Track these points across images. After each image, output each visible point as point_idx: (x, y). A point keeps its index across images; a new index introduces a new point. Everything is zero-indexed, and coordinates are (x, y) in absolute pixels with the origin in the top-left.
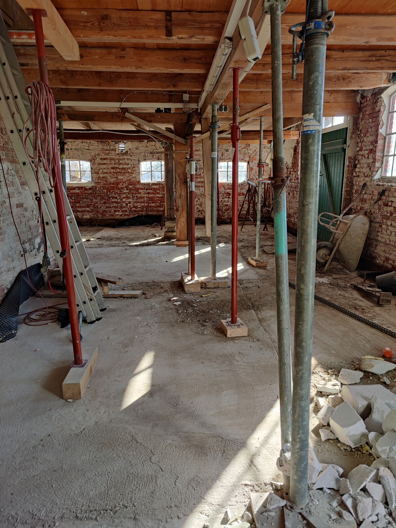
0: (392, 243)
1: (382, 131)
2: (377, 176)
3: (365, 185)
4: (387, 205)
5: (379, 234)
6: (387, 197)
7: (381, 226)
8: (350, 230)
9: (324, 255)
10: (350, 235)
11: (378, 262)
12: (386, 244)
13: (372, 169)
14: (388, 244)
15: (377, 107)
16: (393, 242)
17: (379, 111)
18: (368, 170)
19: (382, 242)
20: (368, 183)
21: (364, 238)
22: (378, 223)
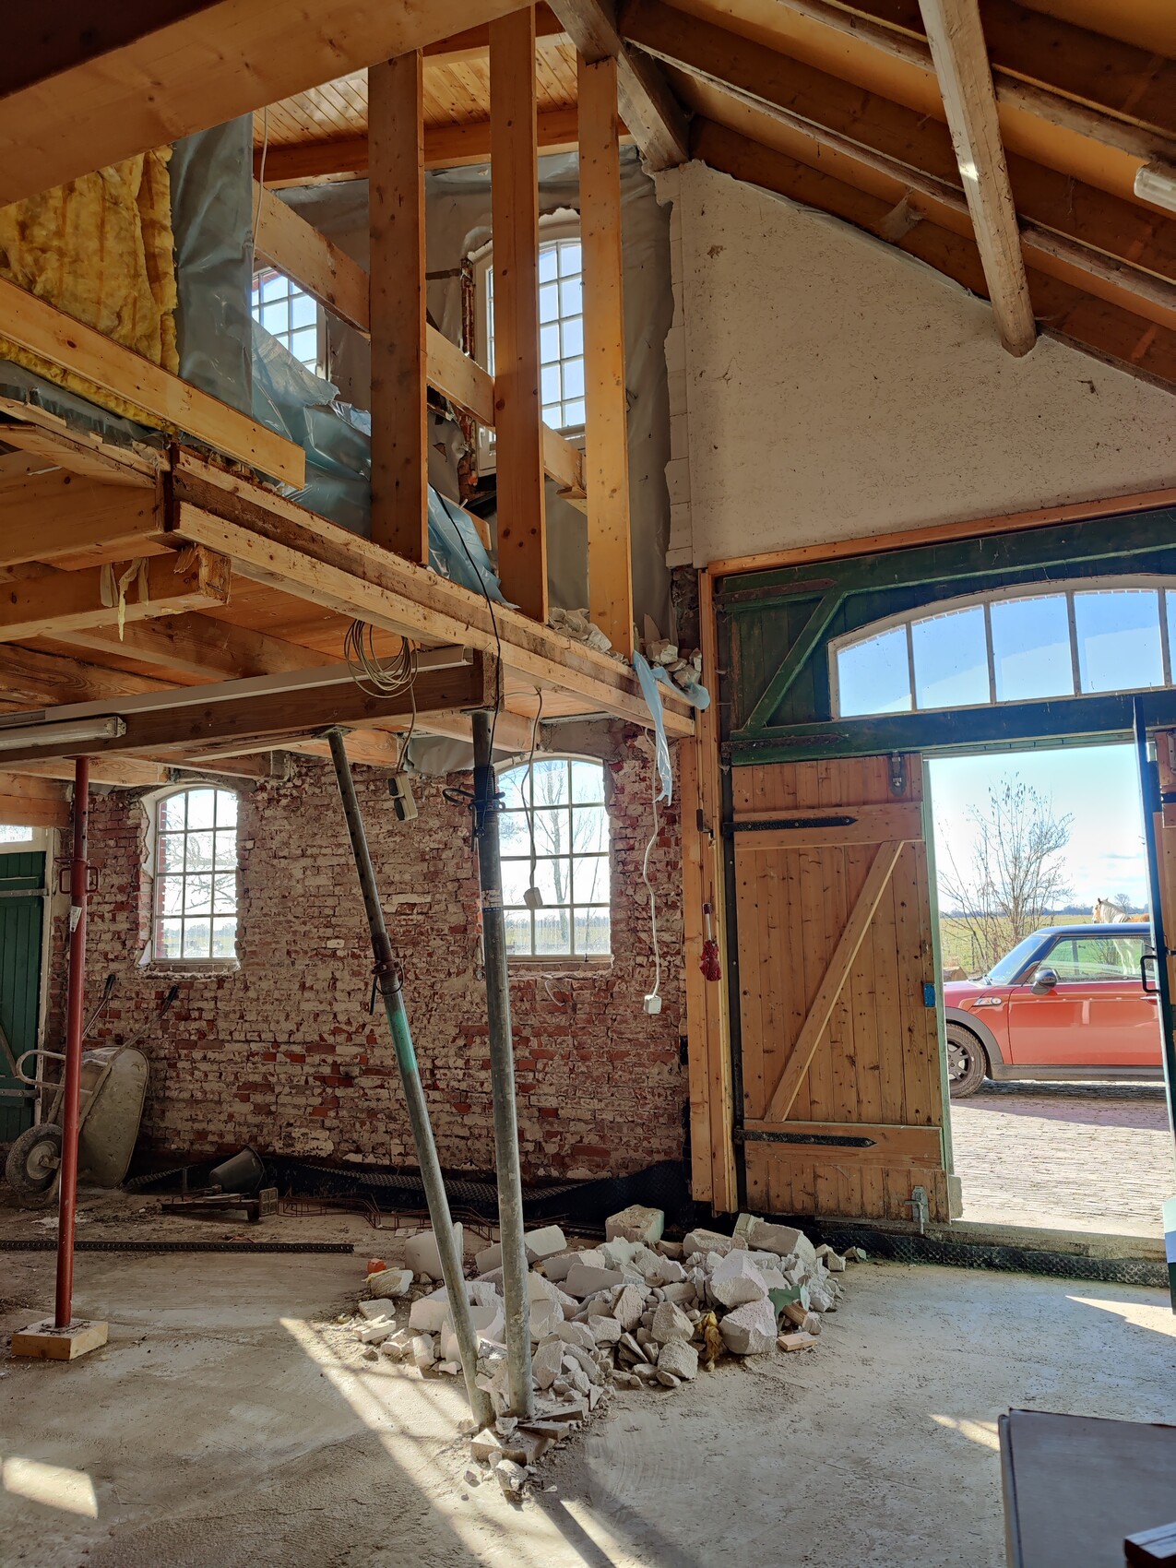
0: (210, 1096)
1: (147, 867)
2: (145, 960)
3: (111, 979)
4: (187, 1018)
5: (168, 1083)
6: (186, 1002)
7: (173, 1066)
8: (110, 1083)
9: (47, 1159)
10: (111, 1096)
11: (173, 1147)
12: (193, 1101)
13: (129, 943)
14: (197, 1102)
15: (128, 818)
16: (213, 1093)
17: (137, 828)
18: (119, 947)
19: (183, 1100)
20: (120, 975)
21: (140, 1098)
22: (165, 1058)
